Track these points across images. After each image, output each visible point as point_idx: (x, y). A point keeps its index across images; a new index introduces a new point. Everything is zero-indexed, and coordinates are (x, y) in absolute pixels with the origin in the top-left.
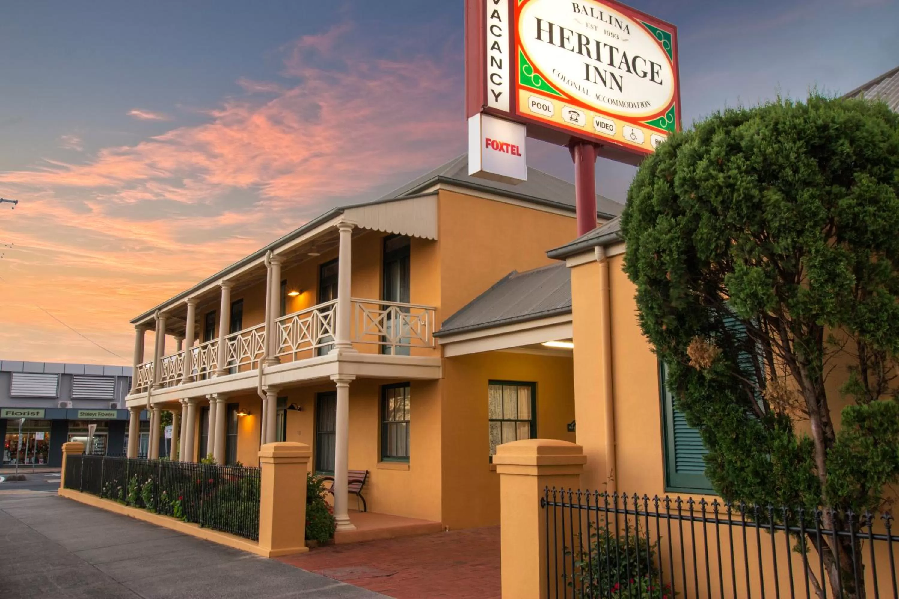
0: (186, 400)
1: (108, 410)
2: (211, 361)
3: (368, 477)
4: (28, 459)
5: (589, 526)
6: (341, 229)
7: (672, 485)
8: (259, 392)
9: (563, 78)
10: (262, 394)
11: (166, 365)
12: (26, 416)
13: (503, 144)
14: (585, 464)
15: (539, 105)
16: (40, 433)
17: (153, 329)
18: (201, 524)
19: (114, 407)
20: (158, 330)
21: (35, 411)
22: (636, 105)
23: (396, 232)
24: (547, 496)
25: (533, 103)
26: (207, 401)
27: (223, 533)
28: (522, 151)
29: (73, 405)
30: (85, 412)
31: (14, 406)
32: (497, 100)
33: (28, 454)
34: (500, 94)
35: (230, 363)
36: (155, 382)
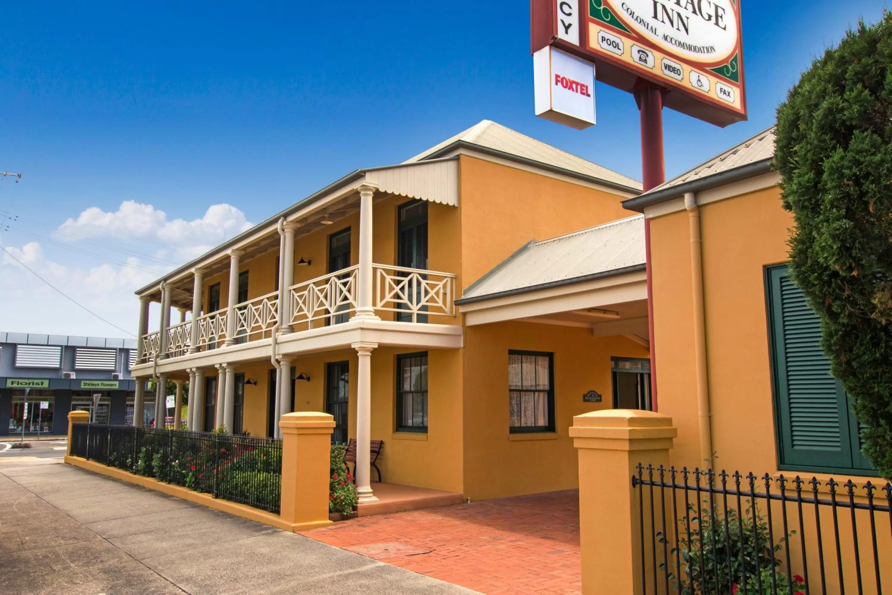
0: (194, 370)
1: (110, 380)
2: (220, 331)
3: (383, 448)
4: (33, 427)
5: (688, 507)
6: (362, 193)
7: (786, 462)
8: (273, 361)
9: (632, 14)
10: (276, 363)
11: (172, 335)
12: (31, 385)
13: (573, 82)
14: (676, 437)
15: (609, 41)
16: (44, 402)
17: (159, 300)
18: (214, 494)
19: (116, 378)
20: (164, 300)
21: (39, 381)
22: (702, 49)
23: (418, 198)
24: (640, 474)
25: (603, 39)
26: (217, 370)
27: (241, 505)
28: (591, 91)
29: (76, 376)
30: (88, 382)
31: (19, 377)
32: (567, 33)
33: (33, 422)
34: (570, 25)
35: (240, 332)
36: (161, 352)
